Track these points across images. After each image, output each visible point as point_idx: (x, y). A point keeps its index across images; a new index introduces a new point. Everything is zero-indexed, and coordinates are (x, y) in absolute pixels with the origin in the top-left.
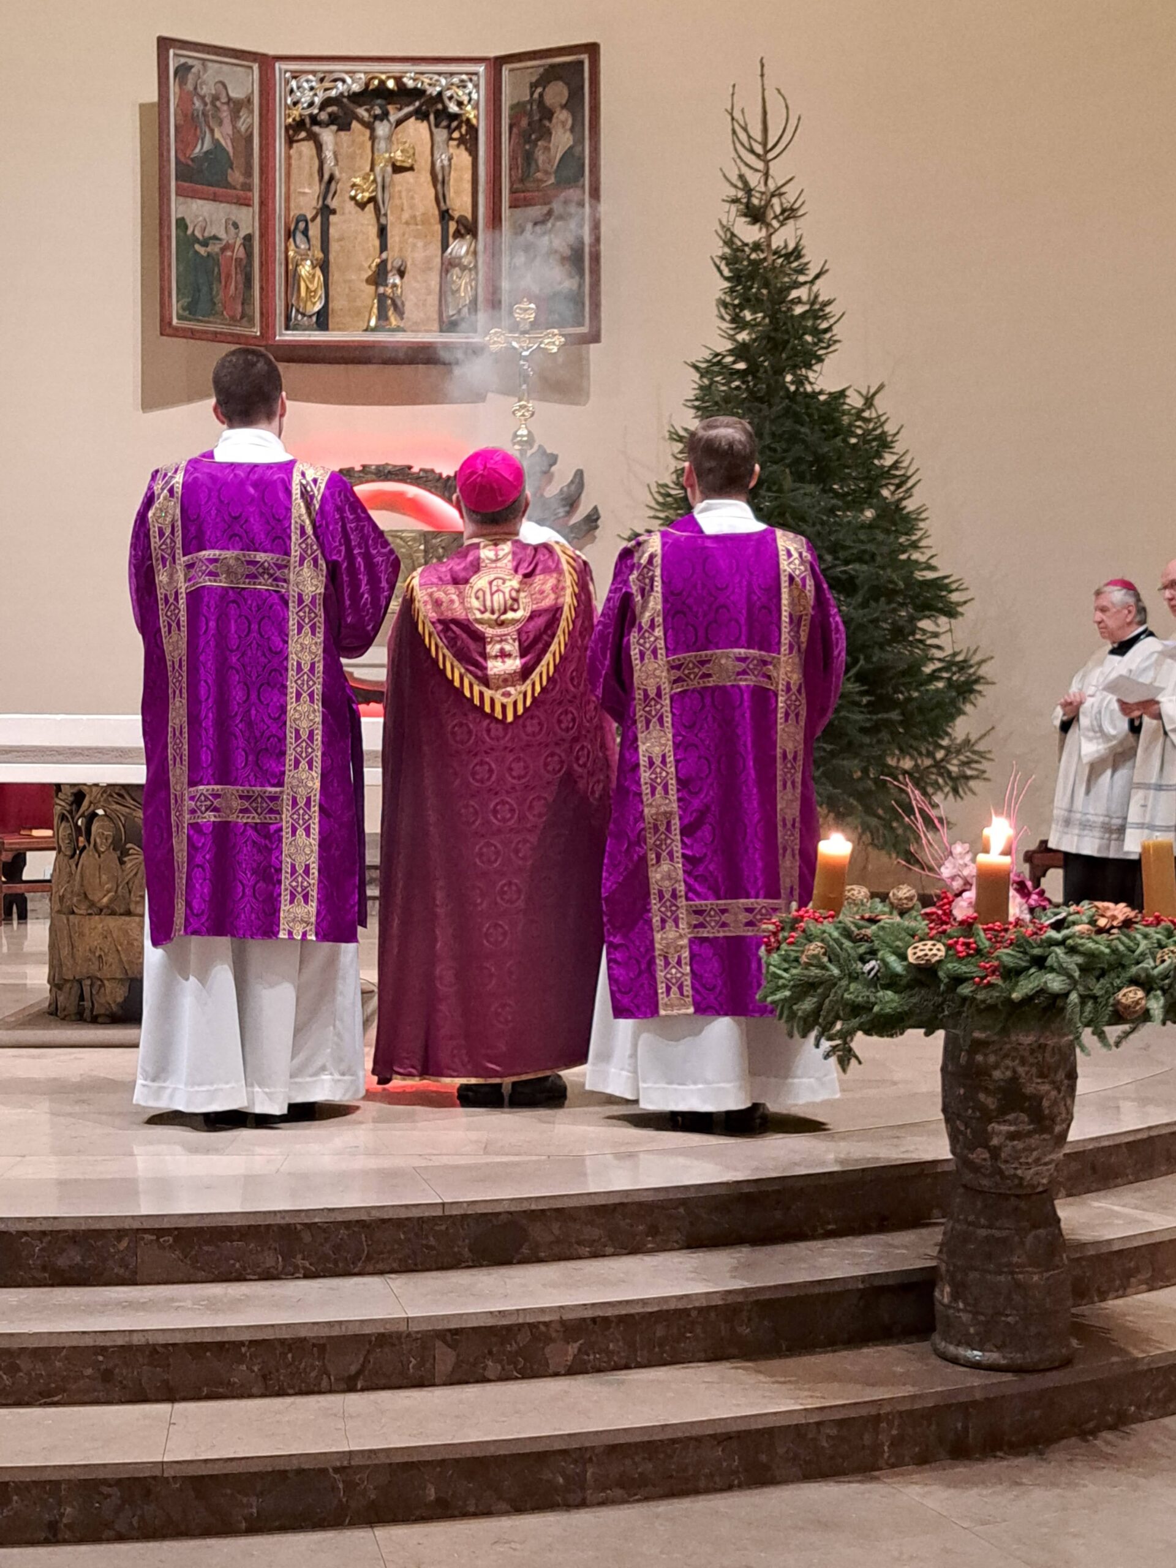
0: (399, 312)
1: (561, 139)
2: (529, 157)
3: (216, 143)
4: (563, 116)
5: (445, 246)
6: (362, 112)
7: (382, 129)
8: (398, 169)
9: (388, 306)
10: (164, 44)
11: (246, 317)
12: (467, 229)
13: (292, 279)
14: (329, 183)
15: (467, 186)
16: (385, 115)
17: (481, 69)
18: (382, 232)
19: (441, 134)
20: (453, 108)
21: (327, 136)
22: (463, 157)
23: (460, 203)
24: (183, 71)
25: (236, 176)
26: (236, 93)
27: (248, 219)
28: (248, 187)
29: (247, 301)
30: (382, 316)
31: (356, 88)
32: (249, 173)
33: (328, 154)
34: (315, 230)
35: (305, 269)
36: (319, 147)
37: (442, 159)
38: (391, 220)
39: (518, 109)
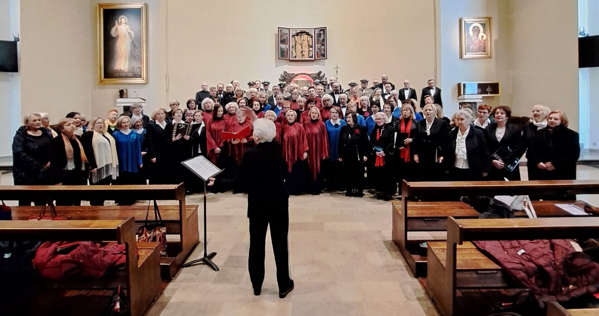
0: (304, 56)
1: (322, 37)
2: (319, 39)
3: (284, 38)
4: (323, 35)
5: (309, 49)
6: (299, 34)
7: (302, 36)
8: (304, 40)
9: (303, 55)
10: (279, 28)
11: (287, 57)
12: (312, 47)
13: (292, 53)
14: (296, 42)
15: (311, 42)
16: (302, 35)
17: (313, 30)
18: (302, 47)
19: (308, 36)
20: (310, 34)
21: (296, 37)
22: (311, 39)
23: (311, 44)
24: (281, 30)
25: (286, 42)
26: (286, 33)
27: (287, 46)
28: (287, 43)
29: (287, 55)
30: (302, 56)
31: (299, 32)
32: (287, 41)
33: (296, 39)
34: (294, 47)
35: (293, 51)
36: (295, 38)
37: (309, 39)
38: (303, 46)
39: (317, 34)
